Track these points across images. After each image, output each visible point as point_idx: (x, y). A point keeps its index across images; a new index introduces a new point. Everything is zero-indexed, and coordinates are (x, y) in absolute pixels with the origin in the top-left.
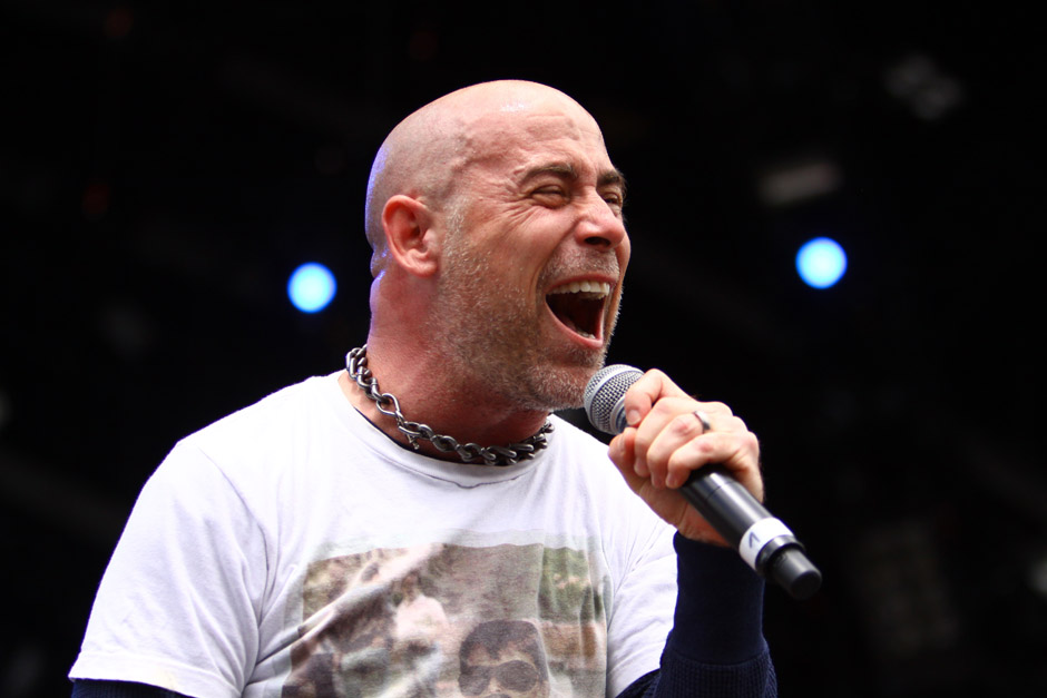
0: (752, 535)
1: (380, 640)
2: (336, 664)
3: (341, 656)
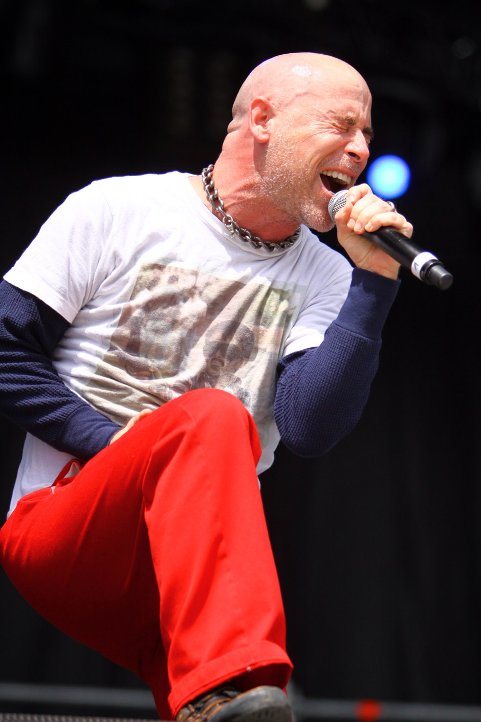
0: (415, 264)
1: (170, 319)
2: (144, 324)
3: (147, 320)
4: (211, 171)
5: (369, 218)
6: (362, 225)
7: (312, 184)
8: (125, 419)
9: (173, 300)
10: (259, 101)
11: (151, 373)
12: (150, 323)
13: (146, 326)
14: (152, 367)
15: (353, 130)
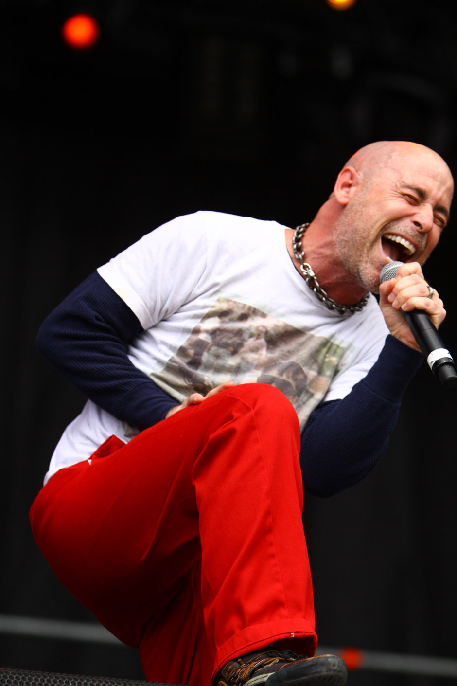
1: (232, 349)
2: (208, 348)
3: (212, 346)
4: (304, 231)
5: (407, 299)
6: (399, 302)
7: (373, 244)
8: (178, 402)
9: (239, 333)
10: (348, 170)
11: (205, 386)
12: (214, 349)
13: (209, 350)
14: (207, 381)
15: (424, 204)
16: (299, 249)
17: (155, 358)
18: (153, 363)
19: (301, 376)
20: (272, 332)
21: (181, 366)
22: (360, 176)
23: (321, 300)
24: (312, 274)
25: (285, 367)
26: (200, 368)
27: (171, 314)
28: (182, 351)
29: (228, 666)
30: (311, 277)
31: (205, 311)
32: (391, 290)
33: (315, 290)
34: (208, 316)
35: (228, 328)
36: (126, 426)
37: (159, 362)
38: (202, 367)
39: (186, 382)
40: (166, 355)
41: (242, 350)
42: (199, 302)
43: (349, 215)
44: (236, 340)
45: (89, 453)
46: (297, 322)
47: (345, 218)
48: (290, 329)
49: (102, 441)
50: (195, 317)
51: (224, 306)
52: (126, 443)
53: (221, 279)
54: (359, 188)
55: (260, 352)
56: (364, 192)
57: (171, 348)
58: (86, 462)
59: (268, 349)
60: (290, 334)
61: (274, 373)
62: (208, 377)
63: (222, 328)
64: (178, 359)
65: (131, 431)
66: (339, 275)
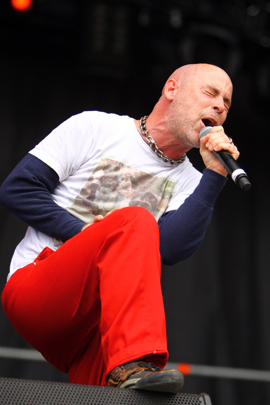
1: (112, 187)
2: (99, 188)
3: (101, 186)
4: (145, 120)
5: (217, 144)
6: (213, 147)
9: (116, 178)
10: (171, 81)
11: (99, 210)
12: (102, 188)
13: (99, 189)
14: (100, 207)
15: (218, 96)
16: (144, 129)
17: (67, 198)
18: (67, 201)
19: (153, 200)
20: (134, 177)
21: (84, 200)
22: (179, 84)
23: (160, 157)
24: (153, 142)
25: (144, 195)
26: (95, 200)
27: (75, 171)
28: (83, 191)
29: (115, 370)
30: (153, 143)
31: (95, 167)
32: (207, 140)
33: (156, 151)
34: (97, 169)
35: (109, 176)
36: (55, 240)
37: (70, 199)
38: (96, 199)
39: (88, 210)
40: (74, 195)
41: (118, 188)
42: (91, 162)
43: (175, 106)
44: (114, 182)
45: (33, 259)
46: (148, 170)
47: (173, 108)
48: (144, 174)
49: (40, 250)
50: (89, 171)
51: (106, 163)
52: (55, 250)
53: (102, 148)
54: (179, 89)
55: (128, 189)
56: (182, 92)
57: (77, 190)
58: (32, 264)
59: (132, 186)
60: (145, 177)
61: (138, 199)
62: (101, 205)
63: (106, 176)
64: (81, 196)
65: (58, 243)
66: (170, 141)
